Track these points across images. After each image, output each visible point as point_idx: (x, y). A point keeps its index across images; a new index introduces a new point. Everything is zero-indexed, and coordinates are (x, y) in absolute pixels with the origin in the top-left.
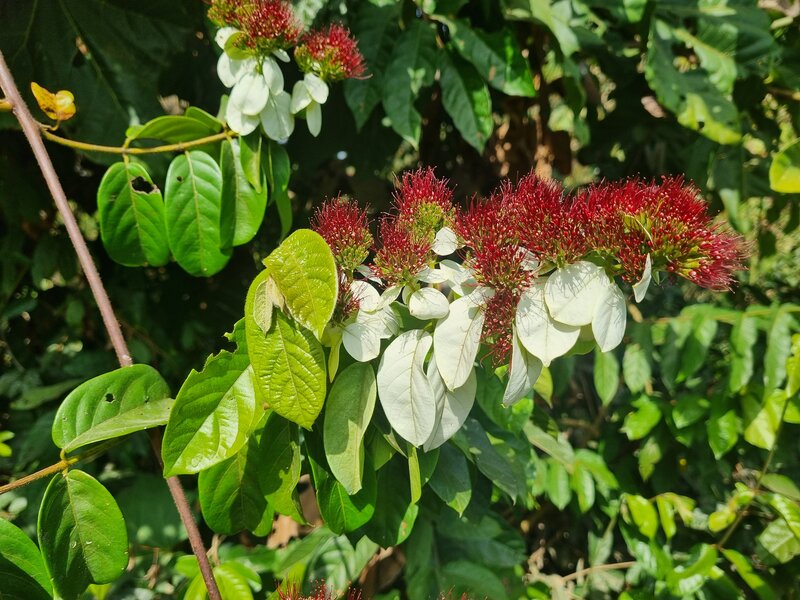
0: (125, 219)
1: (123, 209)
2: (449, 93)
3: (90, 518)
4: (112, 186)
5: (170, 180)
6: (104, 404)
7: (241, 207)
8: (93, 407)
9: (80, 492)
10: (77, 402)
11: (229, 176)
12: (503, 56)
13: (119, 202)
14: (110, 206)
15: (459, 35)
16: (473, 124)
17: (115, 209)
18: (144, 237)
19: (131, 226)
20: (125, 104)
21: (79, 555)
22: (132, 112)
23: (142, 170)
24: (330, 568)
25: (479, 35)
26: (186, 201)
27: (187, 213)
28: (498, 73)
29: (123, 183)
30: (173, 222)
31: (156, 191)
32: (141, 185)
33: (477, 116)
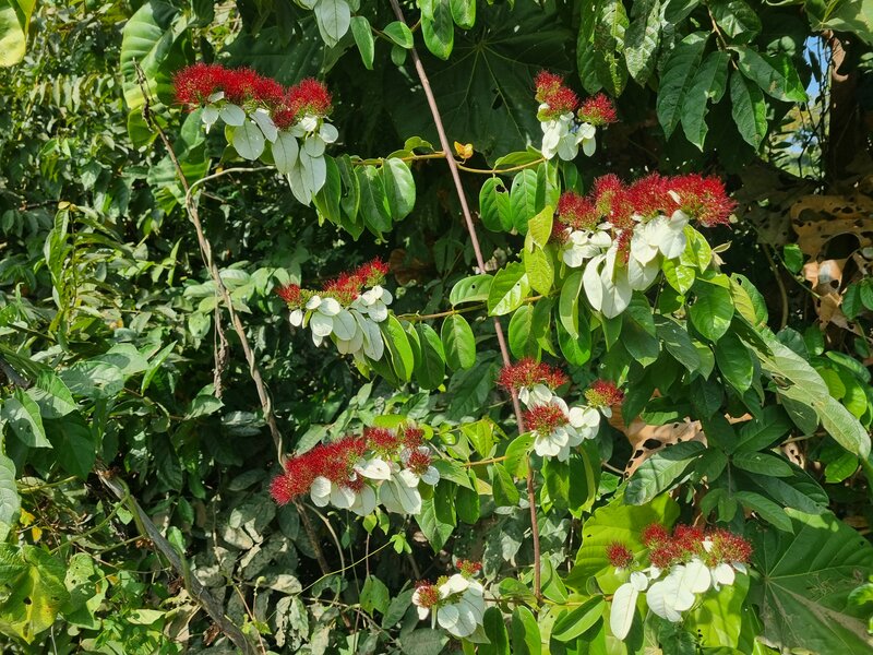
0: (492, 207)
1: (491, 202)
2: (738, 105)
3: (461, 336)
4: (486, 191)
5: (514, 185)
6: (471, 288)
7: (548, 198)
8: (466, 289)
9: (458, 324)
10: (460, 286)
11: (541, 182)
12: (781, 71)
13: (489, 198)
14: (485, 200)
15: (747, 61)
16: (754, 128)
17: (488, 201)
18: (502, 216)
19: (495, 210)
21: (456, 352)
23: (499, 181)
26: (521, 196)
27: (521, 202)
28: (778, 86)
29: (492, 189)
30: (514, 207)
31: (507, 192)
32: (499, 189)
33: (756, 121)
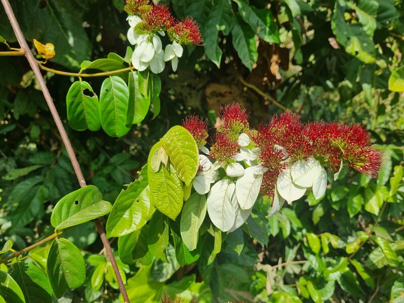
0: (79, 109)
1: (78, 104)
2: (236, 38)
3: (68, 260)
4: (73, 93)
5: (103, 91)
6: (74, 205)
7: (137, 105)
8: (69, 207)
9: (64, 248)
10: (62, 205)
11: (132, 91)
13: (76, 101)
14: (72, 103)
15: (243, 9)
17: (75, 104)
18: (88, 118)
19: (82, 112)
20: (65, 30)
21: (63, 276)
22: (70, 34)
23: (87, 85)
24: (165, 264)
25: (253, 9)
26: (110, 101)
27: (110, 107)
28: (262, 30)
29: (79, 91)
30: (103, 112)
31: (96, 96)
32: (87, 92)
33: (250, 51)
